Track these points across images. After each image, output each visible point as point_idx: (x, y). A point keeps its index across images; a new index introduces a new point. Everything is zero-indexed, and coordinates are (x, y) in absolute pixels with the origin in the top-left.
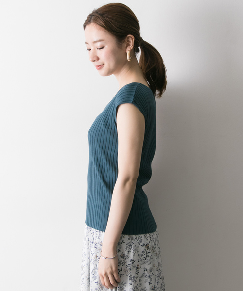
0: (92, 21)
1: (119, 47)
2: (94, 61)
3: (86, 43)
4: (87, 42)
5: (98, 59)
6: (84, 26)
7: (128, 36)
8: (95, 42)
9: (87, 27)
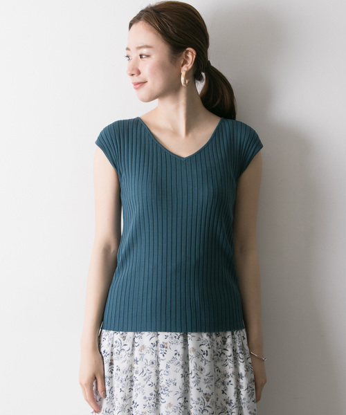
0: (142, 19)
1: (171, 62)
2: (132, 75)
3: (128, 49)
4: (129, 47)
5: (139, 73)
6: (131, 25)
7: (188, 49)
8: (139, 48)
9: (134, 27)
